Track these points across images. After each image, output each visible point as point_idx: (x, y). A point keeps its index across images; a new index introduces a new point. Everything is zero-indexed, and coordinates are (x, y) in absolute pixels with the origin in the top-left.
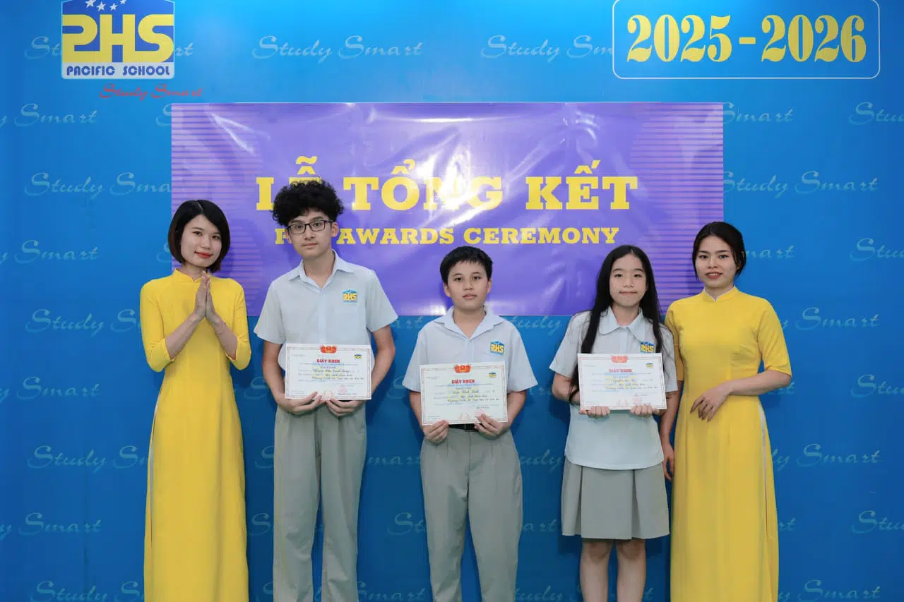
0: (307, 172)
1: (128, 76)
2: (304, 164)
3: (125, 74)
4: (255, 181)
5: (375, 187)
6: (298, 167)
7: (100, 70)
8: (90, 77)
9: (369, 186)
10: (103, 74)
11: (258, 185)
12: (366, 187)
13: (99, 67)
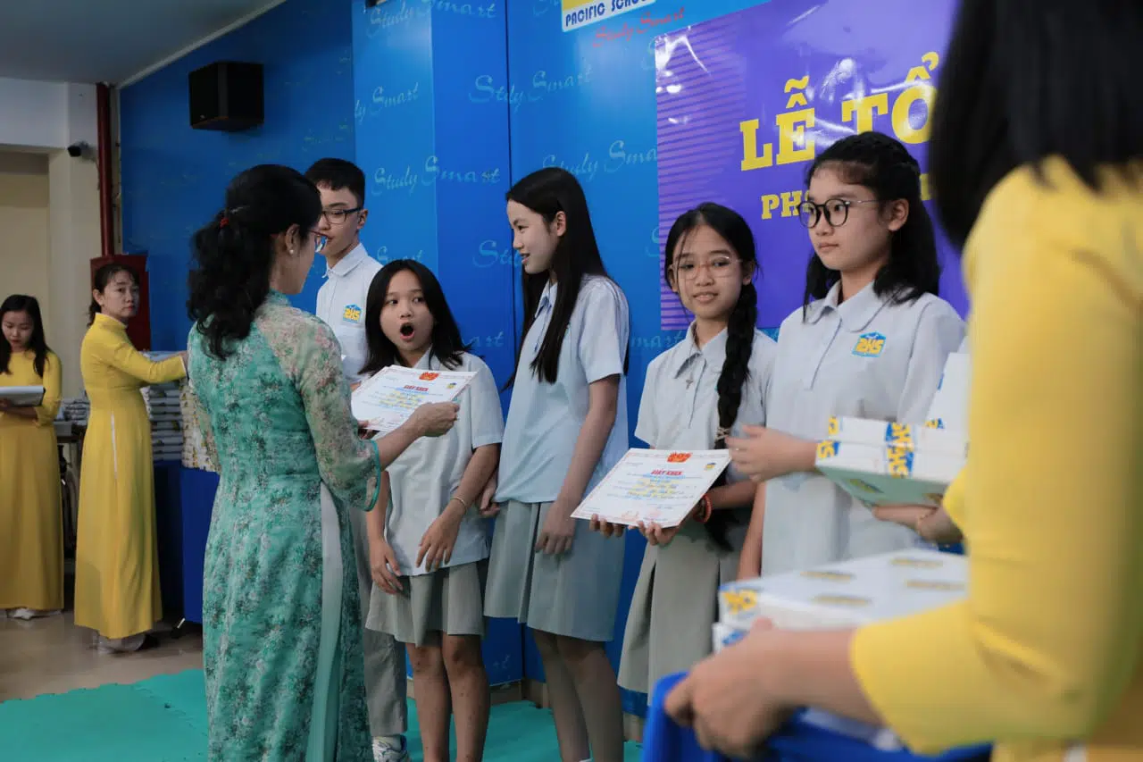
0: (797, 103)
1: (618, 12)
2: (794, 91)
3: (613, 9)
4: (738, 128)
5: (883, 111)
6: (788, 95)
7: (593, 11)
8: (585, 23)
9: (875, 109)
10: (595, 15)
11: (741, 135)
12: (870, 112)
13: (591, 8)
